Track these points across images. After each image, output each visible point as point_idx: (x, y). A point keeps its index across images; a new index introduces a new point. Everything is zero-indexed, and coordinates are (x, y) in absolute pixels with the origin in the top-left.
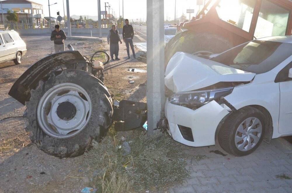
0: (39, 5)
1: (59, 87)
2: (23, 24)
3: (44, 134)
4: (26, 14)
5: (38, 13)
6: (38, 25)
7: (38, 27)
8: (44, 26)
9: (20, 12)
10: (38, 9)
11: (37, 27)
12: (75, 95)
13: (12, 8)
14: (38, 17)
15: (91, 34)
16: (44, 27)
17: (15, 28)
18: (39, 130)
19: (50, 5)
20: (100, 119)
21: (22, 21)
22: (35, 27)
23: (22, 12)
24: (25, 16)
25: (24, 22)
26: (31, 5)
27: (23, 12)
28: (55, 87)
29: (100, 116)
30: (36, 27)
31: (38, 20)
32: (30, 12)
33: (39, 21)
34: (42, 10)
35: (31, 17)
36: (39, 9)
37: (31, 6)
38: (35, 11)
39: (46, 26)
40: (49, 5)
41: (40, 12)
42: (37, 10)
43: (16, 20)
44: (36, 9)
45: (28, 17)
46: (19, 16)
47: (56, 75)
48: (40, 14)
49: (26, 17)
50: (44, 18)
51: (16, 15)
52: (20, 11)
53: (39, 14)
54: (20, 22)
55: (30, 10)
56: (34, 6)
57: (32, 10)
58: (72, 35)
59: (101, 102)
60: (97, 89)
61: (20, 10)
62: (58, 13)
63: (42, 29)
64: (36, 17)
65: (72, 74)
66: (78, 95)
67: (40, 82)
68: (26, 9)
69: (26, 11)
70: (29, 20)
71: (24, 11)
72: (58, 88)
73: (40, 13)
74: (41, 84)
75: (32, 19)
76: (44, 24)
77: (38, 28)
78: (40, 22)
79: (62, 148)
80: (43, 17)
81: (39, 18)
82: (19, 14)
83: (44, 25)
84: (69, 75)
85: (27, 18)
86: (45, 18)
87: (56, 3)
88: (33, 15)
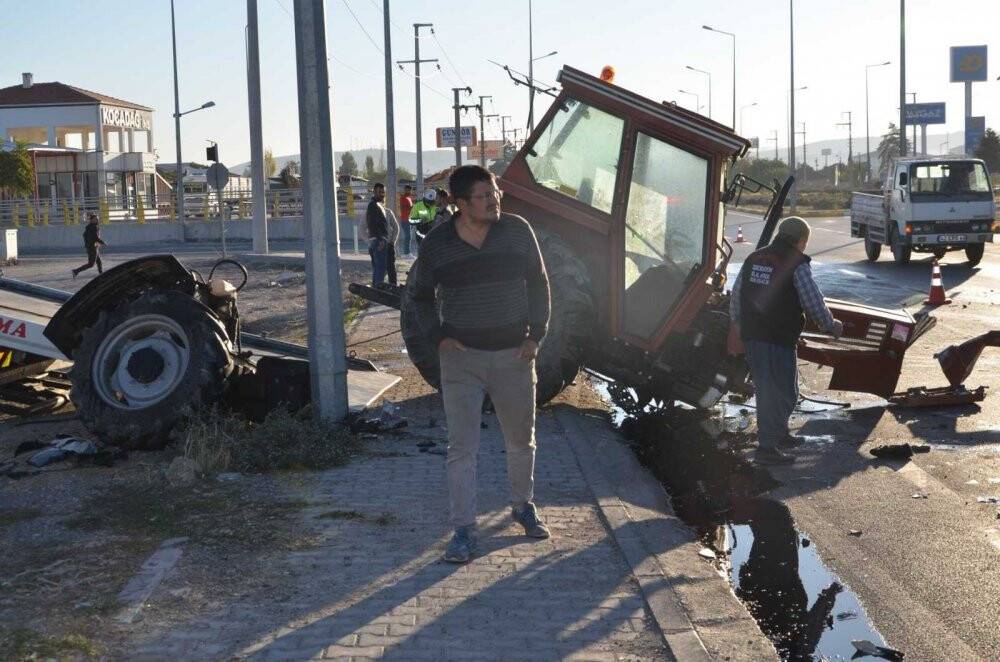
0: (135, 107)
1: (135, 322)
2: (54, 203)
3: (103, 404)
4: (73, 155)
5: (127, 150)
6: (125, 208)
7: (126, 216)
8: (156, 212)
9: (45, 147)
10: (128, 130)
11: (123, 213)
12: (163, 339)
13: (8, 130)
14: (127, 170)
15: (356, 240)
16: (151, 214)
17: (17, 223)
18: (93, 399)
19: (181, 112)
20: (202, 374)
21: (53, 188)
22: (111, 214)
23: (54, 147)
24: (65, 165)
25: (62, 193)
26: (97, 113)
27: (59, 147)
28: (127, 322)
29: (203, 370)
30: (117, 214)
31: (129, 180)
32: (92, 145)
33: (134, 185)
34: (149, 134)
35: (92, 167)
36: (136, 130)
37: (98, 115)
38: (113, 137)
39: (162, 210)
40: (177, 115)
41: (140, 144)
42: (126, 134)
43: (22, 184)
44: (118, 129)
45: (82, 167)
46: (41, 166)
47: (131, 302)
48: (140, 154)
49: (71, 168)
50: (153, 171)
51: (26, 161)
52: (46, 143)
53: (131, 153)
54: (44, 192)
55: (92, 136)
56: (109, 115)
57: (102, 131)
58: (272, 249)
59: (207, 346)
60: (203, 325)
61: (44, 136)
62: (212, 153)
63: (141, 225)
64: (119, 168)
65: (159, 298)
66: (170, 338)
67: (101, 314)
68: (74, 129)
69: (74, 141)
70: (82, 185)
71: (61, 143)
72: (132, 324)
73: (136, 150)
74: (102, 316)
75: (100, 180)
76: (153, 200)
77: (127, 221)
78: (134, 192)
79: (132, 426)
80: (149, 166)
81: (133, 173)
82: (41, 154)
83: (154, 207)
84: (153, 300)
85: (76, 175)
86: (159, 168)
87: (211, 104)
88: (106, 159)
